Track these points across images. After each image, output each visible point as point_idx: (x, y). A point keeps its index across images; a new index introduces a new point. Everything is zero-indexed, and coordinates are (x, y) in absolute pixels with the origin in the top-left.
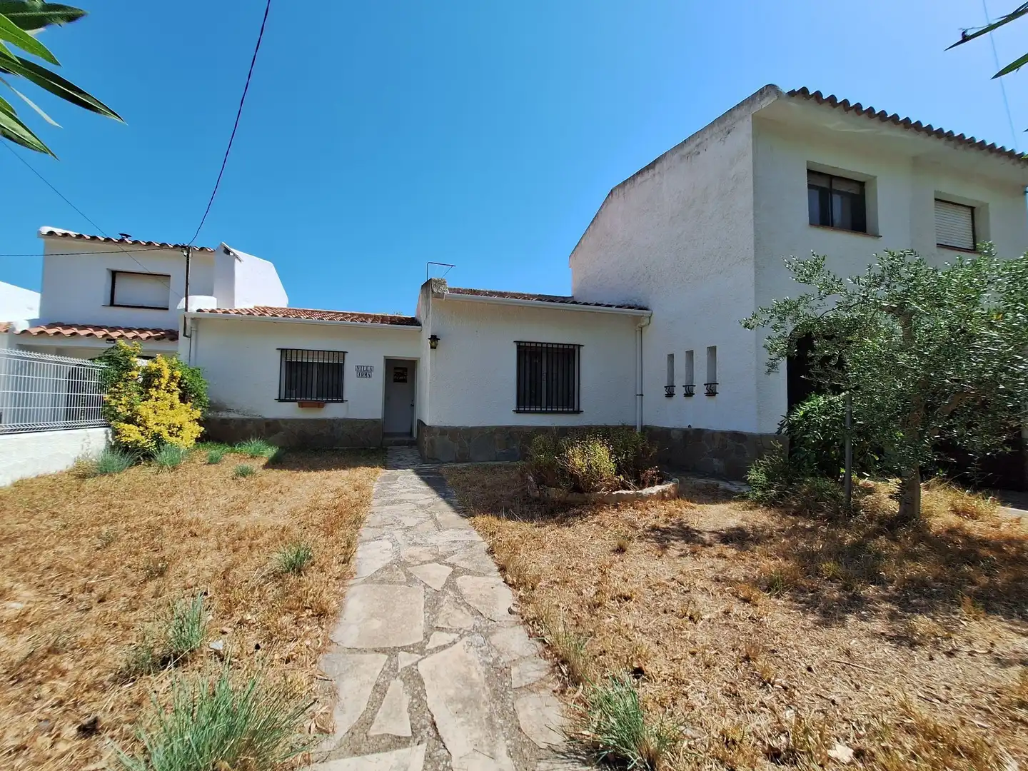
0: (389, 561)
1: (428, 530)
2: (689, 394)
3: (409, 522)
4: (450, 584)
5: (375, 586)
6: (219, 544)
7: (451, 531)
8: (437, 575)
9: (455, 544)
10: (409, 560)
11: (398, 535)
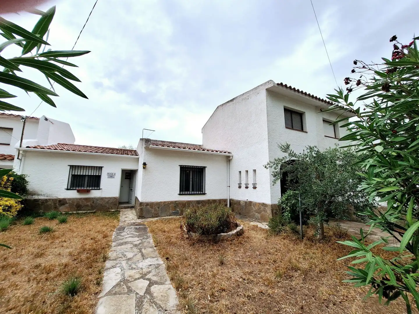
0: (119, 280)
1: (138, 259)
2: (247, 188)
3: (129, 255)
4: (148, 291)
5: (111, 297)
6: (29, 279)
7: (149, 259)
8: (142, 285)
9: (150, 267)
10: (129, 279)
11: (124, 263)
